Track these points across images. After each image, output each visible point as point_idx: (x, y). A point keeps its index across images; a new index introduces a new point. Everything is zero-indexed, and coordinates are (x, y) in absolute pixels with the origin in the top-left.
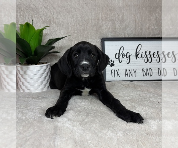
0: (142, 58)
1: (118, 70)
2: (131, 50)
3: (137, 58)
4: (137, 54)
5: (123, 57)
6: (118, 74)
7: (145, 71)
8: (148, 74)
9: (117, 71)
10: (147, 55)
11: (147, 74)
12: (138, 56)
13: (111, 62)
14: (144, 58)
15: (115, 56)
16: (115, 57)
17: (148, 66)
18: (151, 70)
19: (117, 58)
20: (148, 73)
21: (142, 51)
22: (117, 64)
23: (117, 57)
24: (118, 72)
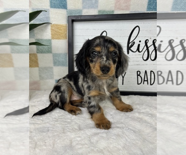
0: (139, 52)
2: (120, 36)
3: (130, 51)
4: (130, 45)
7: (142, 75)
8: (147, 81)
10: (148, 46)
11: (144, 81)
12: (132, 49)
14: (142, 53)
17: (149, 66)
18: (153, 75)
20: (146, 79)
21: (139, 39)
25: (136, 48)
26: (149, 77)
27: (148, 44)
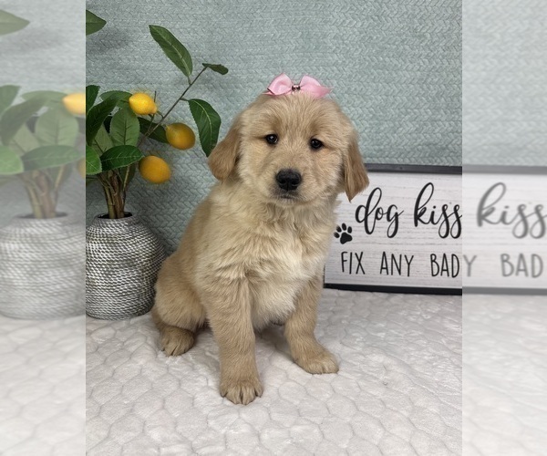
25: (429, 217)
26: (450, 264)
27: (447, 212)
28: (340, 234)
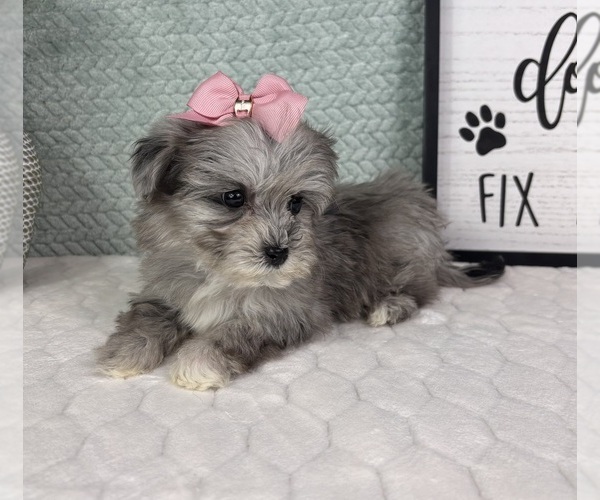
1: (531, 176)
5: (568, 88)
6: (525, 203)
9: (524, 184)
13: (483, 125)
15: (511, 78)
16: (511, 85)
19: (527, 93)
22: (527, 135)
23: (530, 85)
24: (525, 193)
28: (476, 131)
